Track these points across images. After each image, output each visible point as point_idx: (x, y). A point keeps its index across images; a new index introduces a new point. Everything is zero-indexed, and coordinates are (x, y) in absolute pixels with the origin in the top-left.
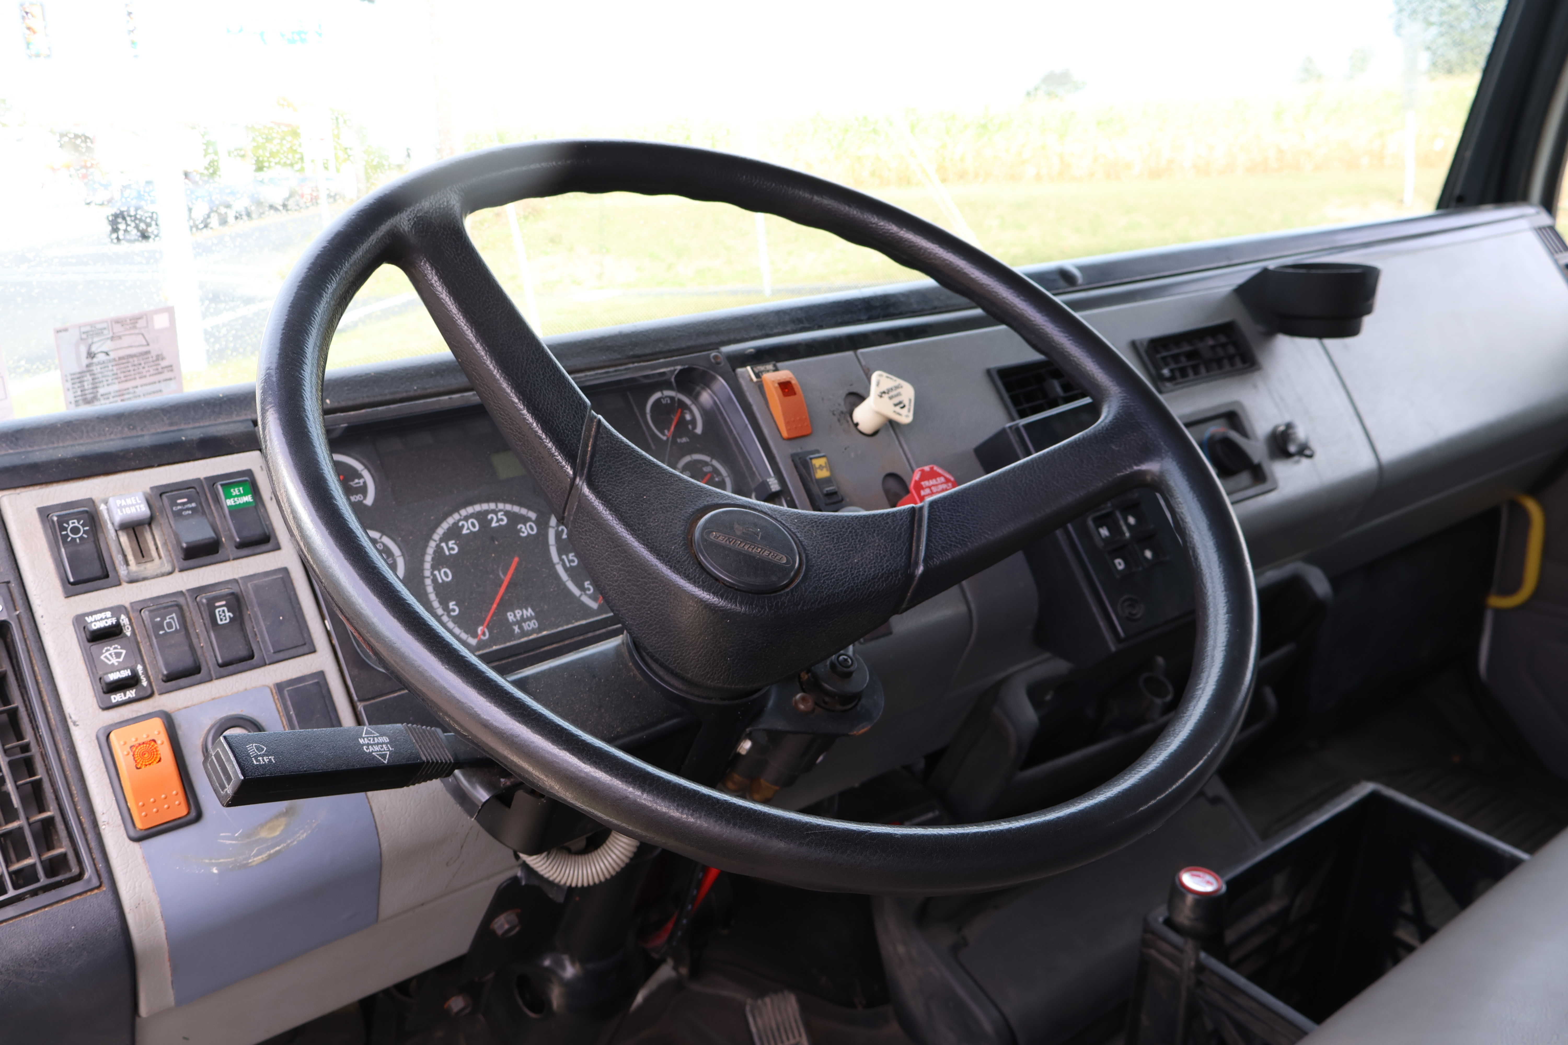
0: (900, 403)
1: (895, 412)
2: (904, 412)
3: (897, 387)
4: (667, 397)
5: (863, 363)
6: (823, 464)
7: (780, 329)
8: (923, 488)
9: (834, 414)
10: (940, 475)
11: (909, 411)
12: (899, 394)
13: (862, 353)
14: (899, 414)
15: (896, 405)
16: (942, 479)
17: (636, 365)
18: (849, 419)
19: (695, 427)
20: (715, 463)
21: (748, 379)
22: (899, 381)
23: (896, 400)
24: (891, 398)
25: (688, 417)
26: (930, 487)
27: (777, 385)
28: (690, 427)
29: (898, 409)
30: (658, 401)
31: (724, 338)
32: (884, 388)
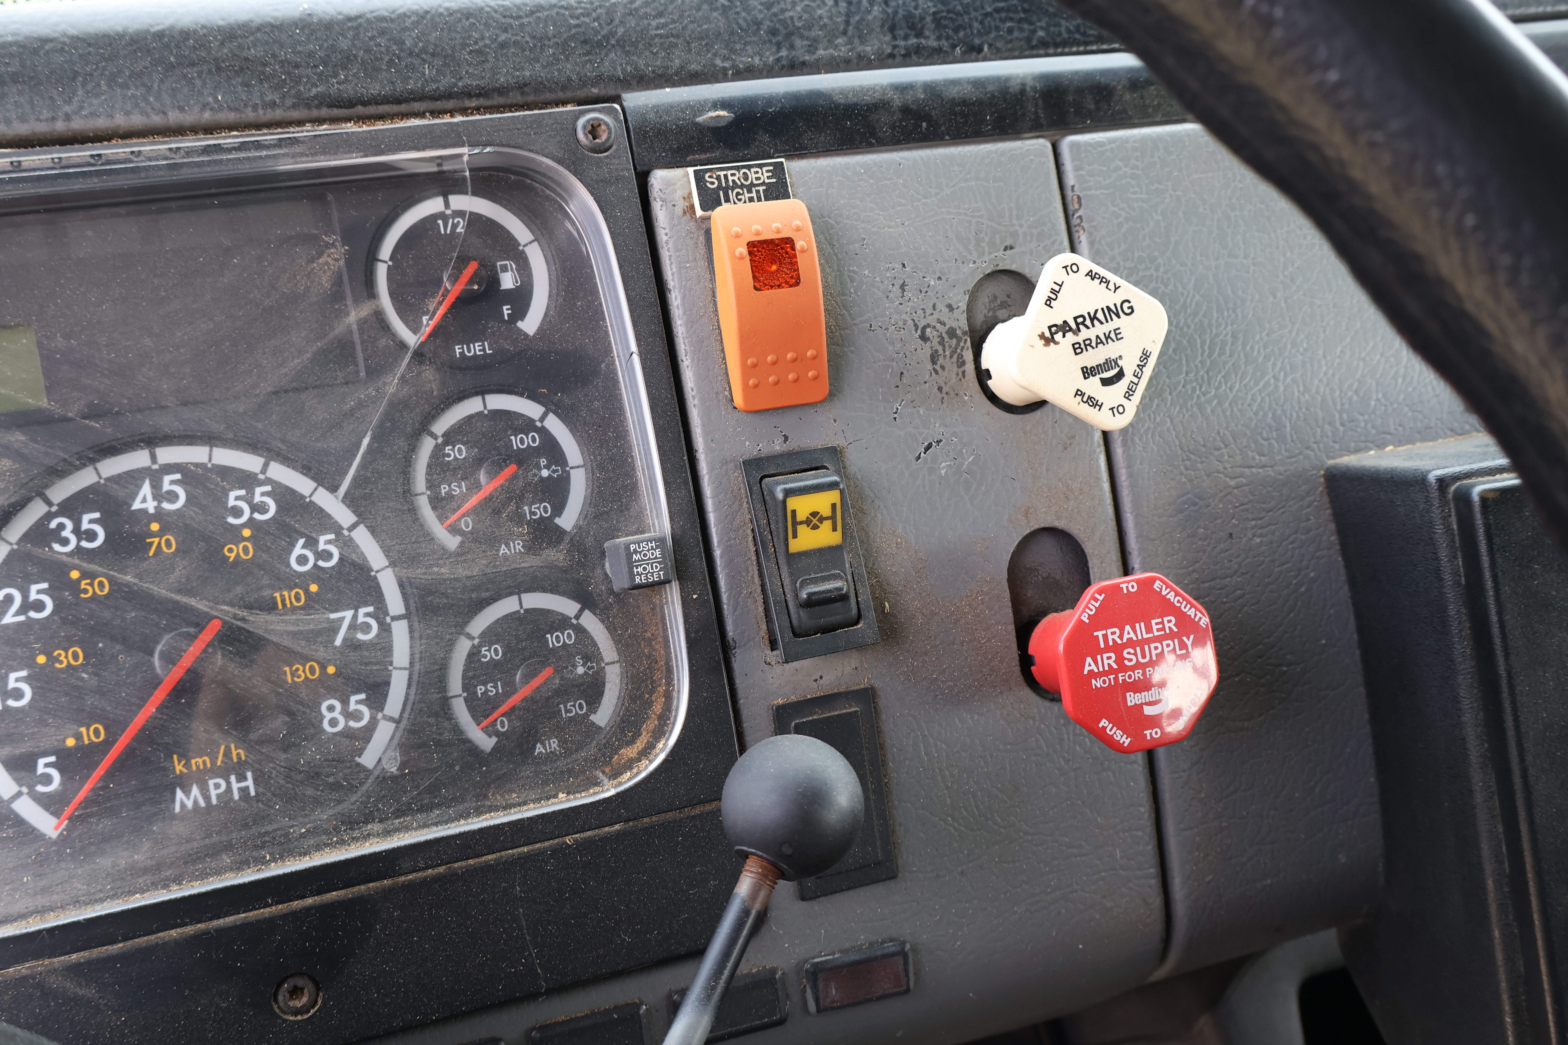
0: (1108, 364)
1: (1079, 393)
2: (1113, 395)
3: (1112, 312)
4: (460, 214)
5: (1070, 179)
6: (826, 511)
7: (842, 48)
8: (1095, 651)
9: (924, 338)
10: (1168, 608)
11: (1128, 395)
12: (1116, 335)
13: (1074, 146)
14: (1093, 402)
15: (1087, 372)
16: (1170, 623)
17: (324, 129)
18: (969, 355)
19: (521, 311)
20: (555, 426)
21: (681, 205)
22: (1129, 291)
23: (1093, 358)
24: (1077, 349)
25: (508, 281)
26: (1117, 649)
27: (743, 250)
28: (506, 310)
29: (1093, 386)
30: (429, 221)
31: (644, 63)
32: (1064, 311)
